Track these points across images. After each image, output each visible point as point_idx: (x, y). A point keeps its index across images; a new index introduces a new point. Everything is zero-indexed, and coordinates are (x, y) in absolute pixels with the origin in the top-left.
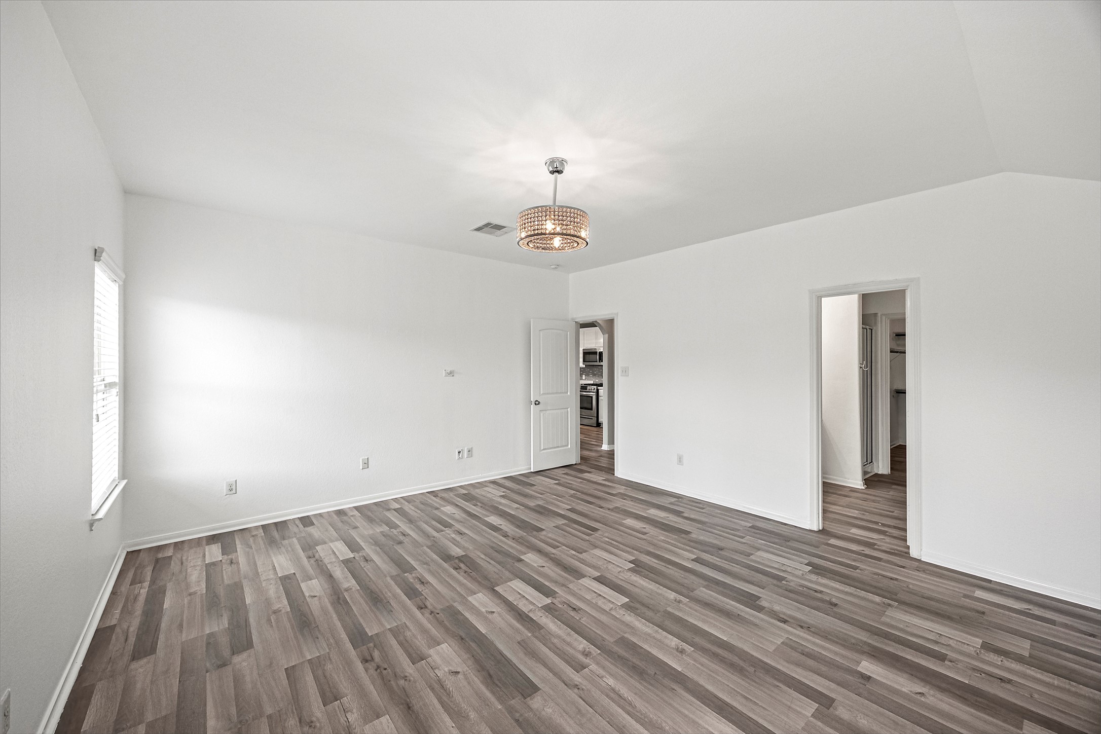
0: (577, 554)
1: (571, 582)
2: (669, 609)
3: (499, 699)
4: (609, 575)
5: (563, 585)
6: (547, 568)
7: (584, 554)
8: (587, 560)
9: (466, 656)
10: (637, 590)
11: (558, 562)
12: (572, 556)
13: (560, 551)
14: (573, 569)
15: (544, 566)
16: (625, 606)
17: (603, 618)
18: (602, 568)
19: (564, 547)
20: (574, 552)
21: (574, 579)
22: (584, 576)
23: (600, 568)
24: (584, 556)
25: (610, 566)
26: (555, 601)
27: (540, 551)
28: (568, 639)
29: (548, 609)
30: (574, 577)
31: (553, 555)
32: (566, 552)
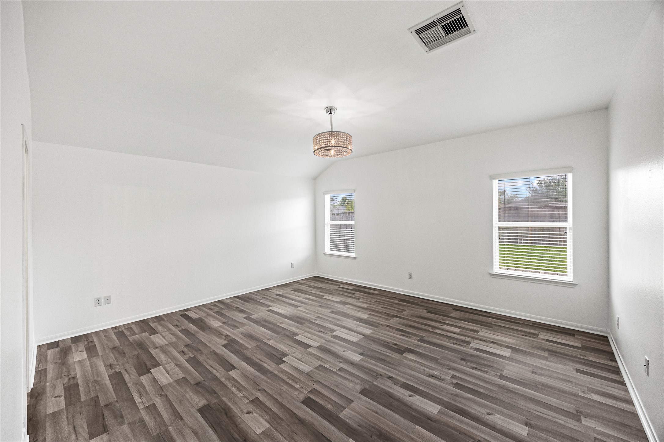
0: (323, 364)
1: (325, 343)
2: (276, 335)
3: (223, 402)
4: (302, 350)
5: (329, 341)
6: (341, 350)
7: (318, 365)
8: (315, 359)
9: (243, 425)
10: (288, 343)
11: (336, 355)
12: (326, 362)
13: (337, 366)
14: (325, 351)
15: (343, 351)
16: (297, 335)
17: (308, 330)
18: (305, 354)
19: (335, 370)
20: (326, 366)
21: (323, 345)
22: (318, 347)
23: (307, 354)
24: (318, 363)
25: (299, 356)
26: (331, 334)
27: (351, 364)
28: (323, 323)
29: (333, 331)
30: (323, 346)
31: (341, 361)
32: (332, 366)
